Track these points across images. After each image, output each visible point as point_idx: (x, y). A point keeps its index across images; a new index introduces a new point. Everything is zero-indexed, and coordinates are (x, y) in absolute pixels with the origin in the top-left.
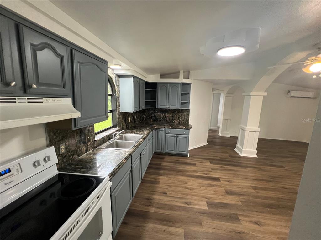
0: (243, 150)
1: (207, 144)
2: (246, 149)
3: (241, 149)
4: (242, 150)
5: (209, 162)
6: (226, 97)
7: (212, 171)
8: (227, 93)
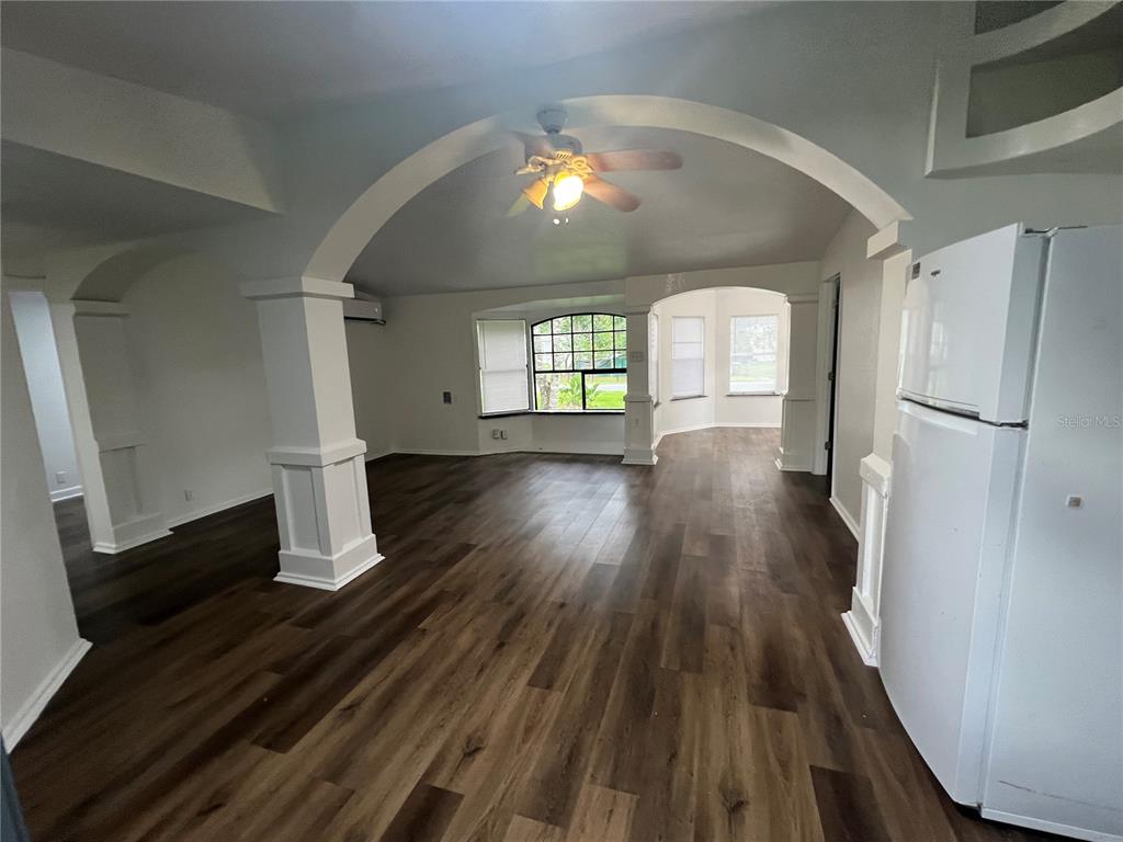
0: (335, 557)
1: (88, 645)
2: (341, 549)
3: (321, 560)
4: (331, 562)
5: (259, 751)
6: (77, 315)
7: (347, 783)
8: (77, 293)
